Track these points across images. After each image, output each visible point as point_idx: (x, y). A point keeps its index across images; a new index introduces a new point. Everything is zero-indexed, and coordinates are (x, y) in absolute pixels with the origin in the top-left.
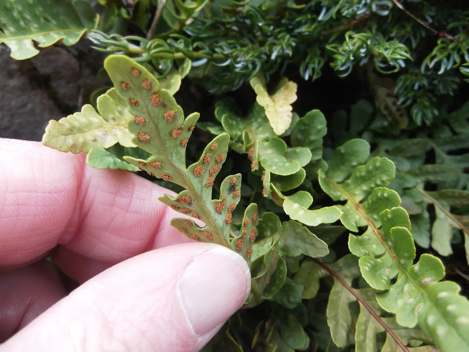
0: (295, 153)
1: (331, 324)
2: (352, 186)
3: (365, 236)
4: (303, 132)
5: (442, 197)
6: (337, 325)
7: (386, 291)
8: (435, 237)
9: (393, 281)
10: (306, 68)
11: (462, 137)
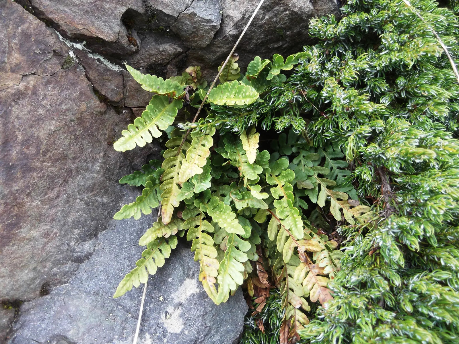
0: (256, 167)
1: (269, 232)
2: (281, 179)
3: (282, 200)
4: (261, 158)
5: (323, 181)
6: (271, 232)
7: (284, 219)
8: (319, 199)
9: (288, 216)
10: (264, 124)
11: (336, 153)
